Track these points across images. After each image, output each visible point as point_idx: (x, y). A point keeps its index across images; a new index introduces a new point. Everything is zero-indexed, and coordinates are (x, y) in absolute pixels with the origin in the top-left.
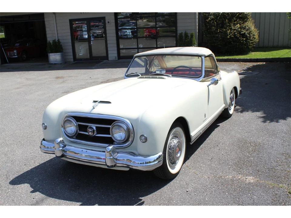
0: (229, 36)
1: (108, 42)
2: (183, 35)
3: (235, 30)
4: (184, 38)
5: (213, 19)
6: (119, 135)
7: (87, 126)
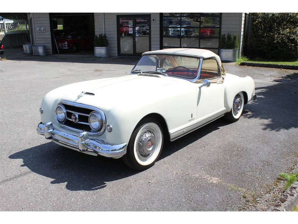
0: (277, 41)
1: (152, 40)
2: (226, 37)
3: (283, 34)
4: (226, 40)
5: (260, 22)
6: (94, 124)
7: (72, 113)
